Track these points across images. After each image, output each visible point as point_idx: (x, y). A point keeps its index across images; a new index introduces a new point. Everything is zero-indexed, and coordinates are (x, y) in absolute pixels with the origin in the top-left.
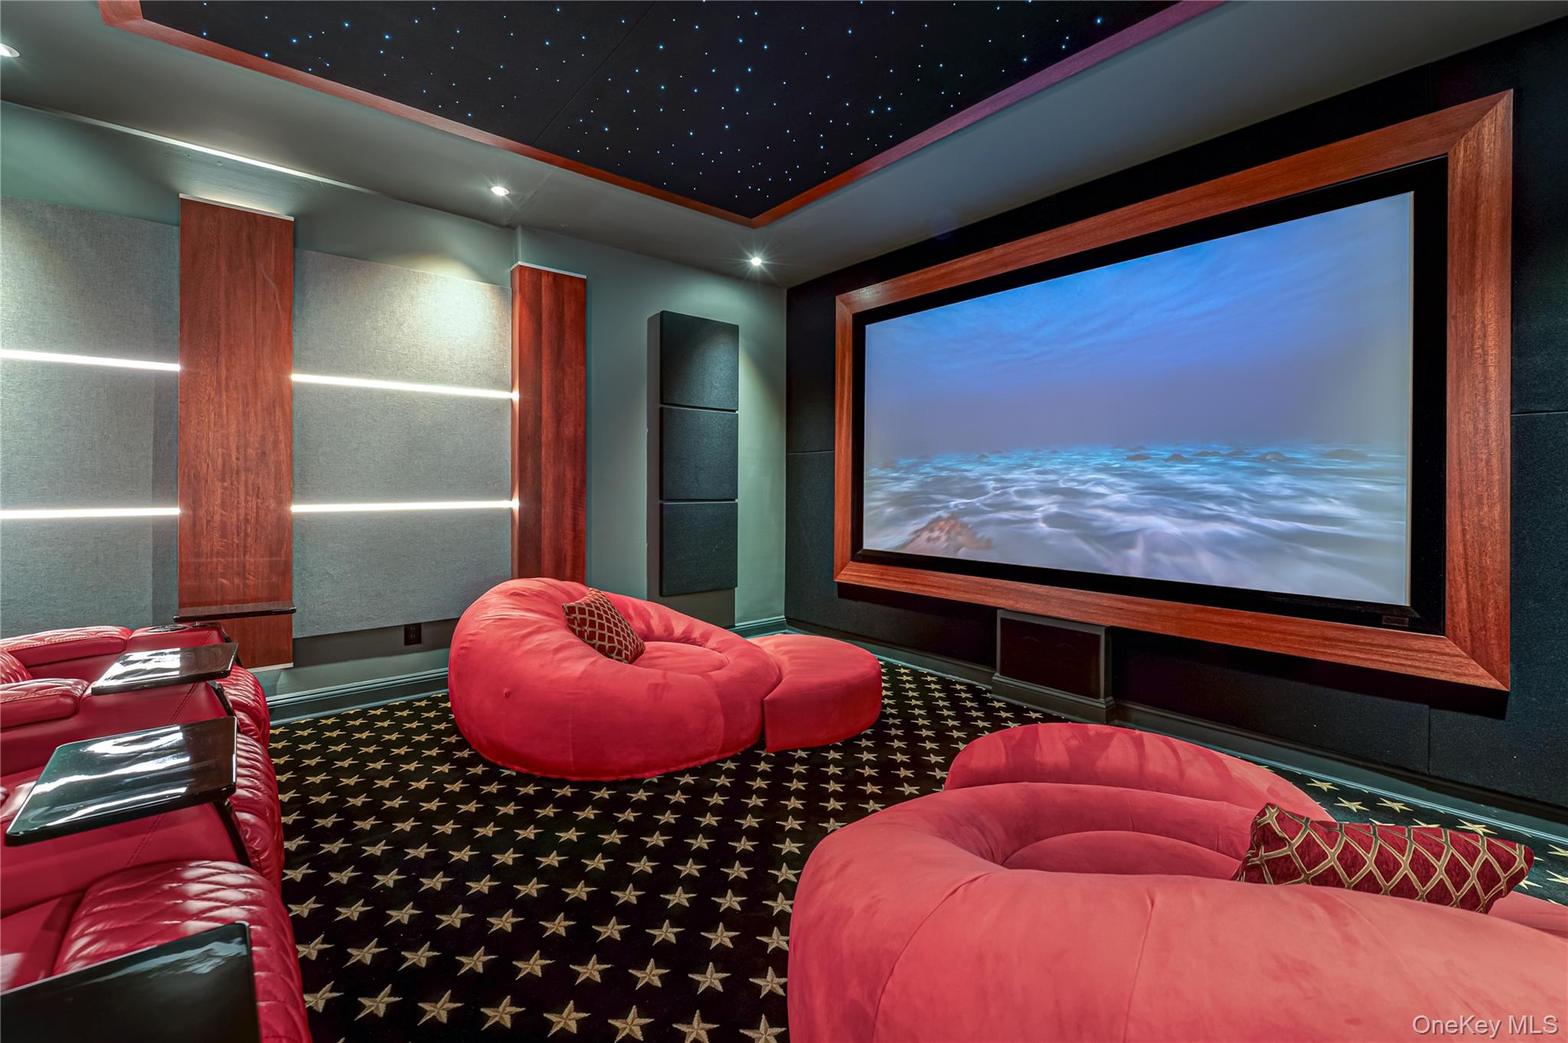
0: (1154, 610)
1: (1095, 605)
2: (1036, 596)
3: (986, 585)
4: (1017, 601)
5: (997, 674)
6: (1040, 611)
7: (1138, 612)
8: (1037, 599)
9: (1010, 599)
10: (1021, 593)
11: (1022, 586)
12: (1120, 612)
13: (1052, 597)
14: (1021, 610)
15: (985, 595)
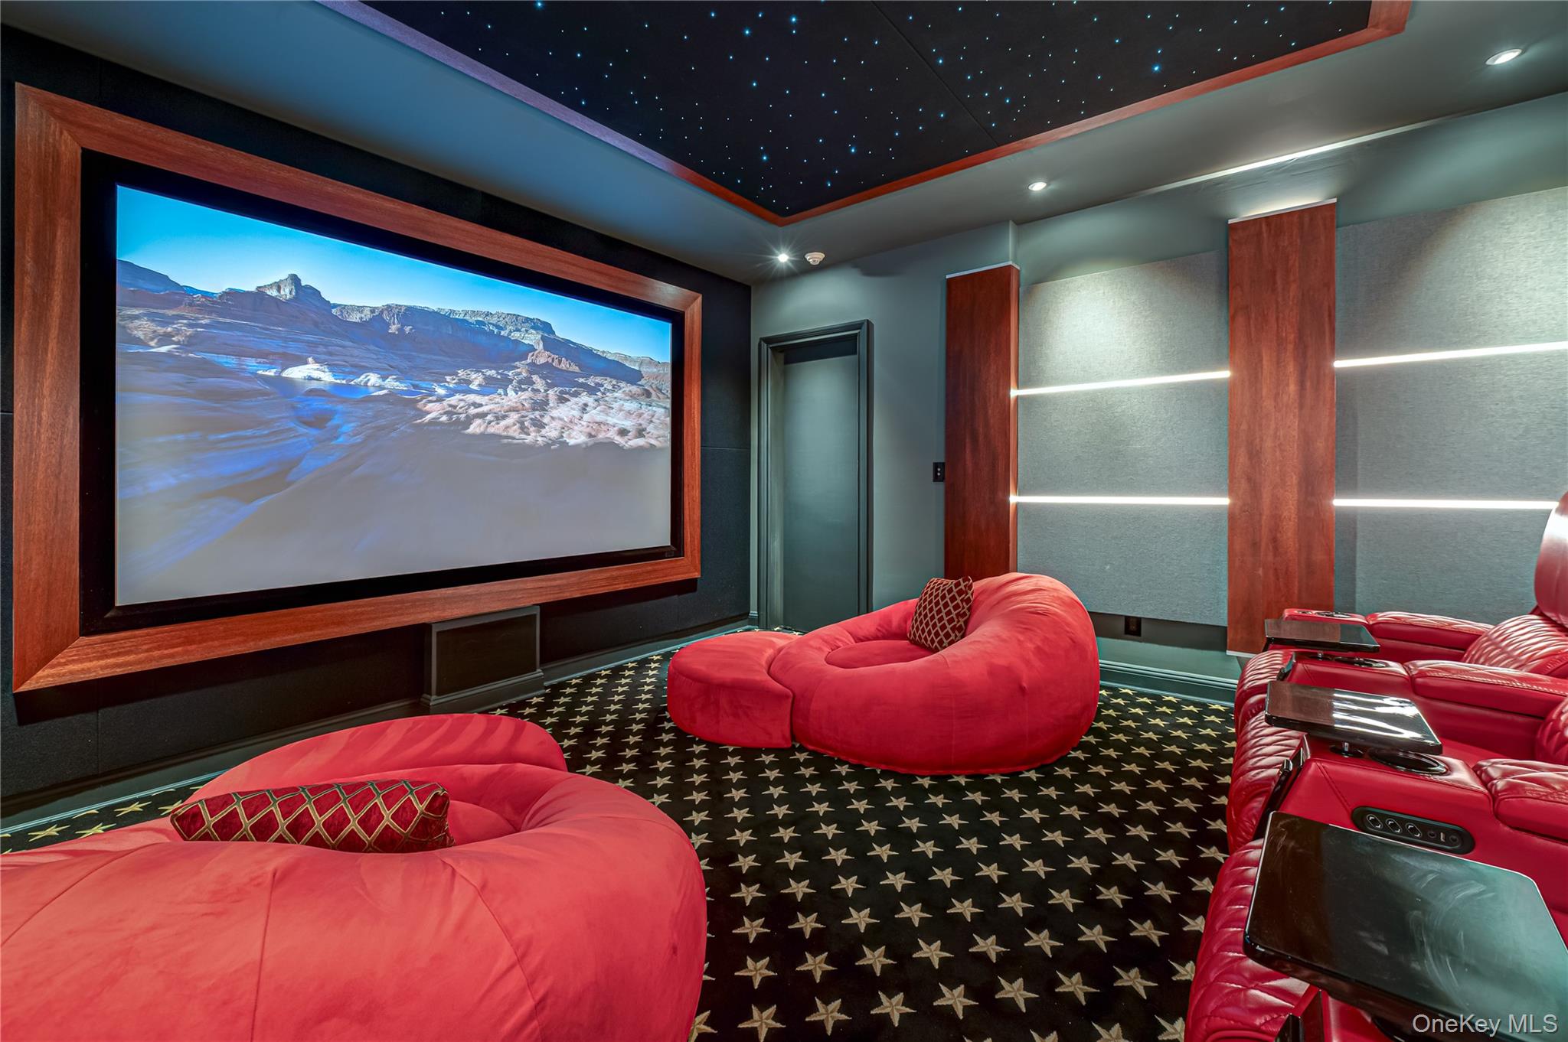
0: (564, 582)
1: (521, 590)
2: (465, 598)
3: (402, 602)
4: (444, 610)
5: (434, 697)
6: (471, 612)
7: (555, 586)
8: (467, 601)
9: (434, 610)
10: (447, 600)
11: (448, 592)
12: (541, 590)
13: (481, 594)
14: (450, 618)
15: (402, 614)
